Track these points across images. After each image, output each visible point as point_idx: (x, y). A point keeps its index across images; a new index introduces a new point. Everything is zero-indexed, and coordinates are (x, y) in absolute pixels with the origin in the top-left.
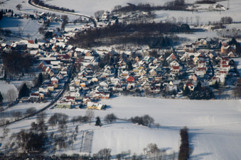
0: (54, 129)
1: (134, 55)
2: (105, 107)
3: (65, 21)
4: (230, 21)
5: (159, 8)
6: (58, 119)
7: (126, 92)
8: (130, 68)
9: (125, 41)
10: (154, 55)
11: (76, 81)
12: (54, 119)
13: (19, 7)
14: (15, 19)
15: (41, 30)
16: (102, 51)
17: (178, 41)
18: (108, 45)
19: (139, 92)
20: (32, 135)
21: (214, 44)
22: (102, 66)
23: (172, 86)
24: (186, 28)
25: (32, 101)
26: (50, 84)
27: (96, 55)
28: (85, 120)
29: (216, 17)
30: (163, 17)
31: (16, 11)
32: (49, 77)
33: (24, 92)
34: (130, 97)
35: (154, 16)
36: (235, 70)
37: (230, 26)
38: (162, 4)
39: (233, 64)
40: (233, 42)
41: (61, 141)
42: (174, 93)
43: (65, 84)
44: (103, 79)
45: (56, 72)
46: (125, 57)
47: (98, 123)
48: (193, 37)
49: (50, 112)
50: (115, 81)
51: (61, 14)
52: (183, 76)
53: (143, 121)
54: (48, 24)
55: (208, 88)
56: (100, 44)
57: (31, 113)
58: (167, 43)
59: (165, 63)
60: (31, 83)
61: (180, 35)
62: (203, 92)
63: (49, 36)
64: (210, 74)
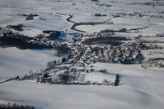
0: (71, 74)
1: (105, 48)
2: (91, 66)
3: (82, 36)
4: (141, 36)
5: (116, 31)
6: (74, 70)
7: (100, 61)
8: (102, 53)
9: (102, 43)
10: (112, 48)
11: (83, 57)
12: (72, 70)
13: (66, 30)
14: (64, 35)
15: (73, 38)
16: (93, 46)
17: (121, 43)
18: (96, 44)
19: (104, 61)
20: (64, 75)
21: (134, 45)
22: (92, 52)
23: (116, 59)
24: (125, 39)
25: (66, 64)
26: (73, 58)
27: (91, 48)
28: (83, 71)
29: (136, 35)
30: (117, 34)
31: (65, 32)
32: (73, 55)
33: (64, 60)
34: (101, 63)
35: (114, 34)
36: (140, 54)
37: (141, 38)
38: (118, 30)
39: (139, 52)
40: (141, 44)
41: (74, 78)
42: (117, 62)
43: (78, 58)
44: (92, 57)
45: (76, 53)
46: (101, 49)
47: (87, 72)
48: (127, 42)
49: (72, 67)
50: (96, 57)
51: (81, 33)
52: (121, 56)
53: (103, 71)
54: (76, 36)
55: (129, 60)
56: (93, 44)
57: (65, 68)
58: (117, 44)
59: (115, 51)
60: (66, 57)
61: (122, 41)
62: (127, 62)
63: (75, 41)
64: (131, 55)
